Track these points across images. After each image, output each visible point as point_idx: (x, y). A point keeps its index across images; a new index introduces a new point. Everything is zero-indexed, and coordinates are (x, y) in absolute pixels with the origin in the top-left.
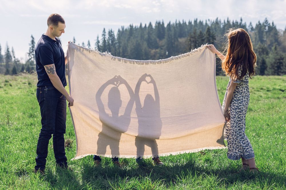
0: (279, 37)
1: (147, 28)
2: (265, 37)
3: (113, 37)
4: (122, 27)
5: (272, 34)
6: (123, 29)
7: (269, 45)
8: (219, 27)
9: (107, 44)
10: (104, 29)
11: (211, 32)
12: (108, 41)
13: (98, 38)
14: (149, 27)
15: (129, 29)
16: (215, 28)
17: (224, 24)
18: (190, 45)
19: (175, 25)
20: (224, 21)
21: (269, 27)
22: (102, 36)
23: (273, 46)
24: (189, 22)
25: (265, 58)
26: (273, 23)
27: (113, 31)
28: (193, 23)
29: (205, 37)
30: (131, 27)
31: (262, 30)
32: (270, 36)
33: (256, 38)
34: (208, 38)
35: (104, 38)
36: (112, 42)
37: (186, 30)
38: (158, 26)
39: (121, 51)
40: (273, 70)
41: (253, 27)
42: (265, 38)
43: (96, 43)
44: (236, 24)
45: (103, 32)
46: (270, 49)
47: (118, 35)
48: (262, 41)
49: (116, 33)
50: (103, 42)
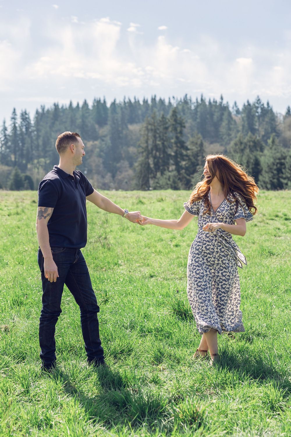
0: (277, 124)
1: (80, 109)
2: (257, 124)
3: (28, 122)
4: (42, 106)
5: (267, 119)
6: (43, 109)
7: (263, 136)
8: (189, 109)
9: (18, 132)
10: (15, 110)
11: (179, 116)
12: (20, 127)
13: (4, 123)
14: (83, 107)
15: (53, 110)
16: (183, 110)
17: (196, 104)
18: (147, 136)
19: (123, 104)
20: (197, 99)
21: (263, 109)
22: (11, 121)
23: (269, 138)
24: (144, 100)
25: (258, 157)
26: (268, 104)
27: (27, 112)
28: (150, 102)
29: (169, 123)
30: (56, 106)
31: (252, 114)
32: (264, 123)
33: (243, 126)
34: (173, 125)
35: (14, 123)
36: (27, 129)
37: (140, 112)
38: (97, 105)
39: (41, 142)
40: (271, 175)
41: (238, 109)
42: (256, 126)
43: (2, 130)
44: (214, 104)
45: (12, 114)
46: (266, 142)
47: (36, 119)
48: (253, 130)
49: (32, 117)
50: (12, 129)
